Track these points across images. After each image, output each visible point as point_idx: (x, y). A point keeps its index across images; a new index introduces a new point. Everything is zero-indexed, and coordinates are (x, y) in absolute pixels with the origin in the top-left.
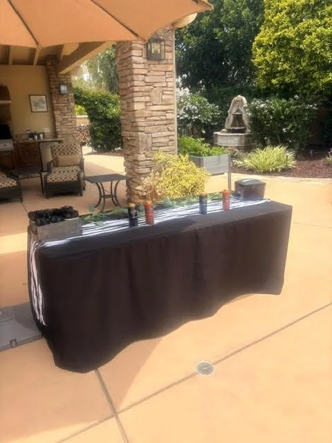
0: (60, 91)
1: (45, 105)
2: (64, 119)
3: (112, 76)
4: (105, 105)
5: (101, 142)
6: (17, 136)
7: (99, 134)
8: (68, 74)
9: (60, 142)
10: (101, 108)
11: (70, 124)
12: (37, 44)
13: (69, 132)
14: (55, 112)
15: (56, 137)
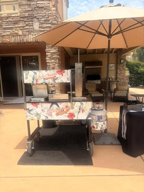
0: (121, 62)
1: (114, 68)
2: (120, 73)
3: (142, 55)
4: (138, 67)
5: (133, 82)
6: (102, 79)
7: (133, 79)
8: (125, 55)
9: (118, 81)
10: (136, 68)
11: (123, 74)
12: (127, 47)
13: (122, 78)
14: (118, 70)
15: (116, 79)
